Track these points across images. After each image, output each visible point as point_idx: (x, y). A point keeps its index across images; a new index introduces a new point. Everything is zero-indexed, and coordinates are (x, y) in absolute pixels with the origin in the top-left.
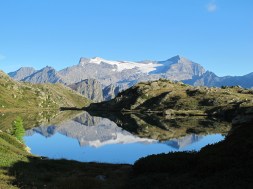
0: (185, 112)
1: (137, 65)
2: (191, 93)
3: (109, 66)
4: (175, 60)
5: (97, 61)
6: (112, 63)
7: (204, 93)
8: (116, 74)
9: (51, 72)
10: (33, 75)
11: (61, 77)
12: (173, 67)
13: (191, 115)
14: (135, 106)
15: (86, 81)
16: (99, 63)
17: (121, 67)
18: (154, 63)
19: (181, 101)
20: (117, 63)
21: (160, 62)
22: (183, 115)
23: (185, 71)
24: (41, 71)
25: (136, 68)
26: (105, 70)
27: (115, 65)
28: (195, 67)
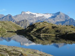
0: (48, 35)
1: (44, 15)
2: (53, 27)
3: (33, 15)
4: (58, 13)
5: (28, 13)
6: (34, 14)
7: (58, 28)
8: (35, 18)
9: (10, 16)
10: (3, 18)
11: (14, 19)
12: (58, 16)
13: (49, 36)
14: (32, 32)
15: (23, 20)
16: (29, 14)
17: (37, 15)
18: (50, 14)
19: (49, 30)
20: (36, 14)
21: (53, 14)
22: (47, 36)
23: (62, 18)
24: (7, 16)
25: (43, 16)
26: (31, 16)
27: (35, 15)
28: (66, 16)
